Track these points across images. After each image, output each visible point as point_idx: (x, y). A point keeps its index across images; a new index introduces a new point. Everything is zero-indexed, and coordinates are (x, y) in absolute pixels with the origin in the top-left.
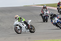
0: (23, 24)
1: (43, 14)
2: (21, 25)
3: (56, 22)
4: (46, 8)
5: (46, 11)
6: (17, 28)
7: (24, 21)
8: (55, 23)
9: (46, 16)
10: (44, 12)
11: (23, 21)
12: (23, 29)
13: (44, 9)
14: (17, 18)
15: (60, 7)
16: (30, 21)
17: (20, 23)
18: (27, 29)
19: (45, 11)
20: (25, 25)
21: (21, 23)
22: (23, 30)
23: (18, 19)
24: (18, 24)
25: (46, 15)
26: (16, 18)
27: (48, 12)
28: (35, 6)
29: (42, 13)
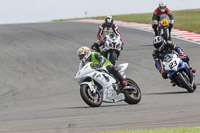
0: (107, 75)
1: (103, 44)
2: (101, 79)
3: (176, 68)
4: (114, 27)
5: (112, 36)
6: (88, 87)
7: (108, 67)
8: (172, 71)
9: (111, 50)
10: (105, 38)
11: (104, 67)
12: (105, 90)
13: (106, 29)
14: (87, 57)
15: (162, 22)
16: (125, 66)
17: (98, 73)
18: (118, 92)
19: (108, 36)
20: (113, 80)
21: (101, 73)
22: (105, 96)
23: (90, 59)
24: (90, 75)
25: (112, 48)
26: (82, 56)
27: (118, 40)
28: (91, 21)
29: (97, 41)
